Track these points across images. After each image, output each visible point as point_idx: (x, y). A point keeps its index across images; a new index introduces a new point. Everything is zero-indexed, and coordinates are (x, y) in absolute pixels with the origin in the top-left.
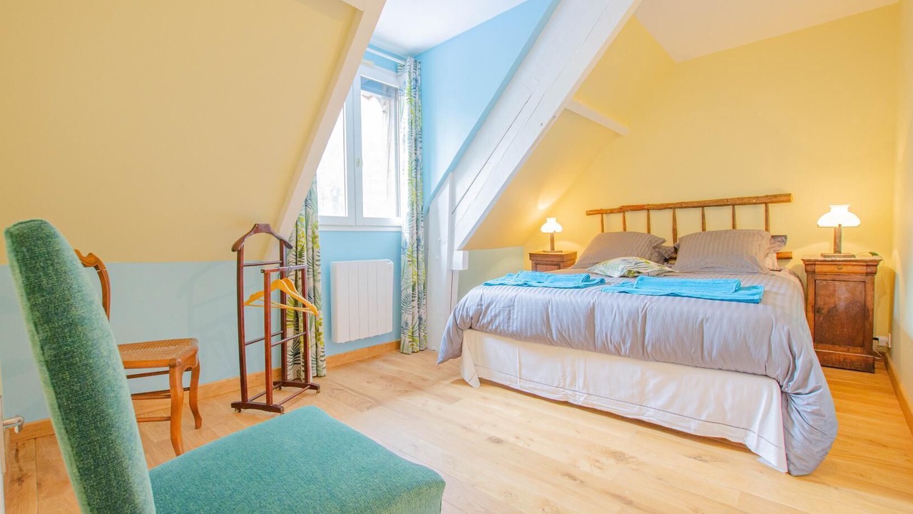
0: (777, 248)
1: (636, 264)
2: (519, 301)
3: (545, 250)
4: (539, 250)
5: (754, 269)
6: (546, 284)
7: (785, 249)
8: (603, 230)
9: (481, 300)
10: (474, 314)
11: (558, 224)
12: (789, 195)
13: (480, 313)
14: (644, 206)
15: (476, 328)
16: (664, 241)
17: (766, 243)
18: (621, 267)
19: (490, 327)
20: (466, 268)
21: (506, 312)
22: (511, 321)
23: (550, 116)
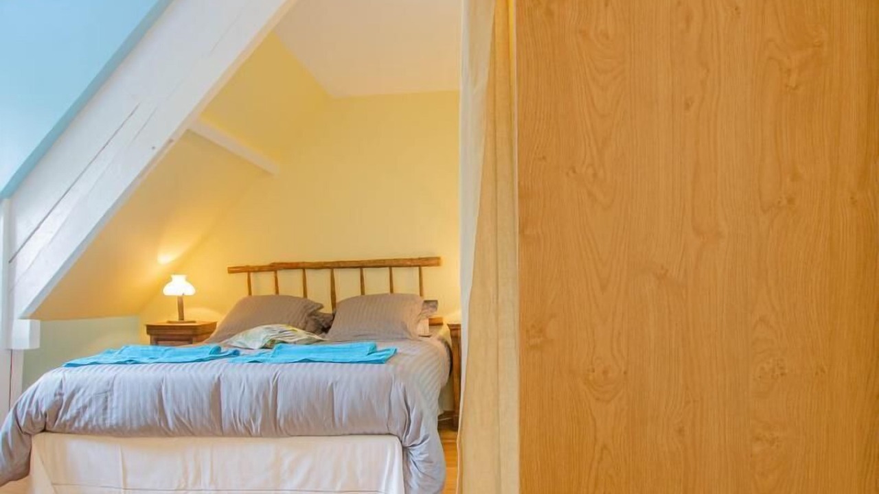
0: (430, 314)
1: (280, 332)
2: (120, 383)
3: (171, 320)
4: (163, 321)
5: (404, 334)
6: (161, 359)
7: (436, 315)
8: (250, 293)
9: (61, 387)
10: (50, 408)
11: (188, 284)
12: (438, 258)
13: (58, 406)
14: (298, 263)
15: (54, 429)
16: (322, 307)
17: (418, 308)
18: (263, 336)
19: (76, 425)
20: (37, 345)
21: (101, 400)
22: (109, 411)
23: (166, 139)
